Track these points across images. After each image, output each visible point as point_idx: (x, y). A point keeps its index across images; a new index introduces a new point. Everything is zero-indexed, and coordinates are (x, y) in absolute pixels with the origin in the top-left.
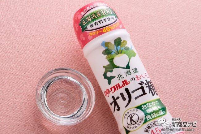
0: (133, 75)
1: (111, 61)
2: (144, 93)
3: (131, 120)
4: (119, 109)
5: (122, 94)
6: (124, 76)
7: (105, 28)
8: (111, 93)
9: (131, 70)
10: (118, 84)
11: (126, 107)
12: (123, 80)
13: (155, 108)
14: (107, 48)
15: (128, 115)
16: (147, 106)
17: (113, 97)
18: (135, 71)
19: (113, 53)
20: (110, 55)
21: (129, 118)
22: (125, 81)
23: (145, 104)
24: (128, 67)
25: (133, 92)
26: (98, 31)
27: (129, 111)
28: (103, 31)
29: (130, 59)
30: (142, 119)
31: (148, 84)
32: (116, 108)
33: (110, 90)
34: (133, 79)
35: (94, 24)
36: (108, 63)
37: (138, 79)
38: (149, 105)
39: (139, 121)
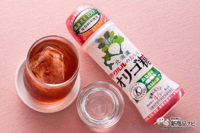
0: (127, 57)
1: (107, 52)
2: (140, 68)
3: (137, 92)
4: (125, 86)
5: (123, 75)
6: (120, 60)
7: (94, 28)
8: (114, 75)
9: (124, 54)
10: (118, 68)
11: (129, 83)
12: (121, 63)
13: (152, 77)
14: (100, 43)
15: (133, 89)
16: (145, 78)
17: (117, 78)
18: (128, 53)
19: (106, 46)
20: (104, 48)
21: (135, 91)
22: (123, 64)
23: (143, 77)
24: (121, 52)
25: (131, 71)
26: (89, 32)
27: (133, 86)
28: (93, 31)
29: (120, 46)
30: (144, 90)
31: (141, 59)
32: (123, 85)
33: (114, 74)
34: (128, 60)
35: (84, 28)
36: (105, 54)
37: (132, 59)
38: (146, 77)
39: (143, 91)
